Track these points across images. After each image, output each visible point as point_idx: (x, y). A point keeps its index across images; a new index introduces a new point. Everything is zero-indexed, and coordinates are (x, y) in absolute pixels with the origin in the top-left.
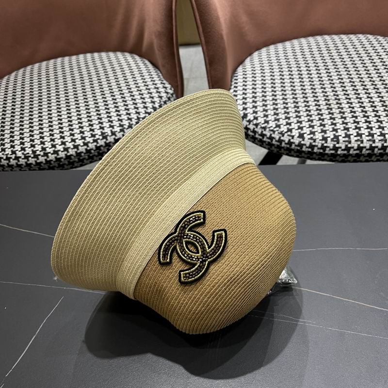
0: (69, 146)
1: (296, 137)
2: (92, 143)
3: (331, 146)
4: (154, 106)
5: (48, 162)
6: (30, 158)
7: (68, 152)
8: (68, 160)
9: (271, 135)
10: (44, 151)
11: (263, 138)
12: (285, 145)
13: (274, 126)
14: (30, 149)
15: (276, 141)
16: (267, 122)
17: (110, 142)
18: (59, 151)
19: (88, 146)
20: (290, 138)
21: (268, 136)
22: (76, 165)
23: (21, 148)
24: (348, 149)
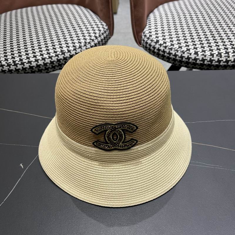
0: (38, 59)
1: (192, 54)
2: (54, 57)
3: (216, 59)
4: (96, 35)
5: (24, 69)
6: (11, 66)
7: (38, 62)
8: (38, 68)
9: (175, 53)
10: (21, 62)
11: (170, 55)
12: (185, 60)
13: (178, 47)
14: (11, 60)
15: (179, 57)
16: (172, 45)
17: (67, 57)
18: (32, 61)
19: (52, 59)
20: (189, 55)
21: (174, 54)
22: (43, 71)
23: (5, 59)
24: (227, 61)
